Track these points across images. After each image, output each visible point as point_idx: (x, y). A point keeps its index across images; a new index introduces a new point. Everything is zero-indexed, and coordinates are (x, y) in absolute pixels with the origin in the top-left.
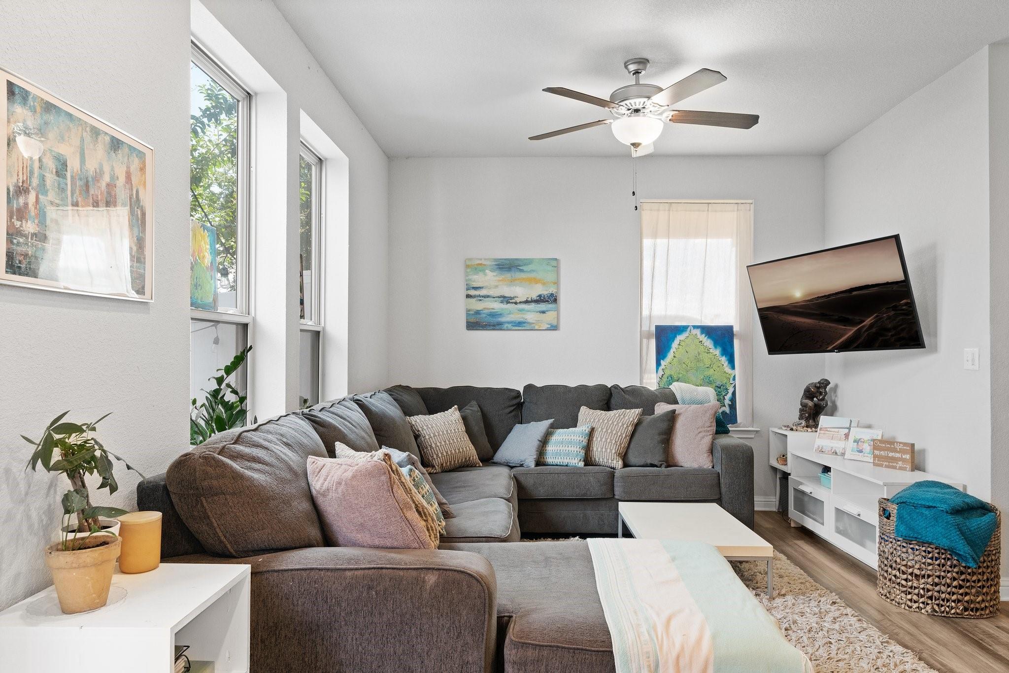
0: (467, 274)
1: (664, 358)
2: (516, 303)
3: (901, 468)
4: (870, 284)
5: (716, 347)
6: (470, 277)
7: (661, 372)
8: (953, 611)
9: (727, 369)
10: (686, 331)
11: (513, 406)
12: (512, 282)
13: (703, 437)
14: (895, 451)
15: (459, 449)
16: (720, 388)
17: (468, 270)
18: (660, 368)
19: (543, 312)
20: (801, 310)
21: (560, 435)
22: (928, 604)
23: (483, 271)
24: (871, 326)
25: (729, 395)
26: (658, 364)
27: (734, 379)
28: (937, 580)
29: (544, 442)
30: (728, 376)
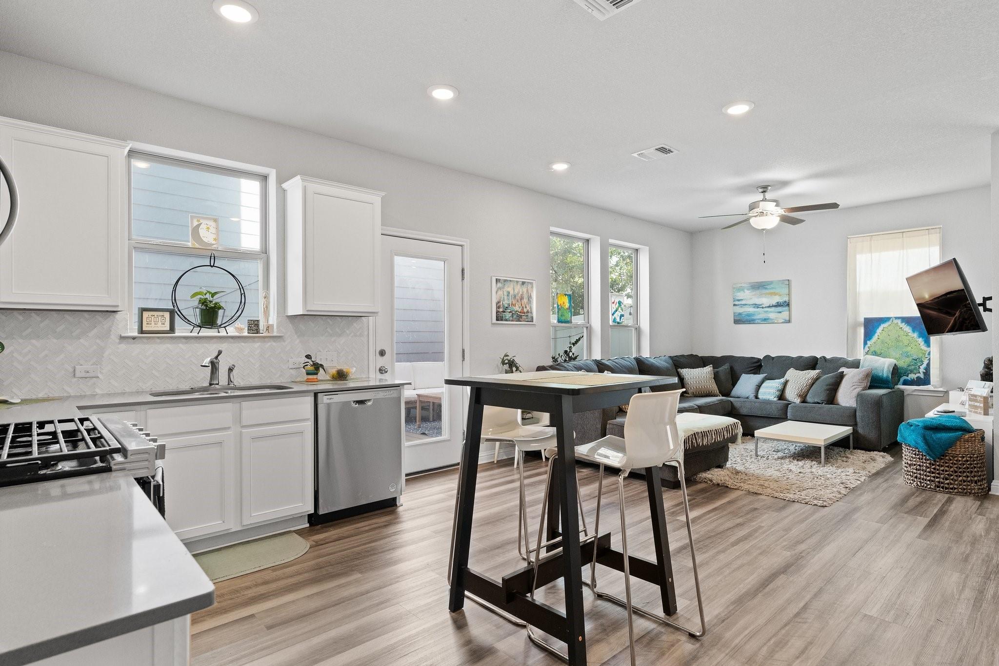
0: (733, 292)
1: (870, 339)
2: (763, 308)
3: (980, 413)
4: (952, 290)
5: (914, 332)
6: (736, 294)
7: (867, 349)
8: (929, 486)
9: (923, 347)
10: (888, 321)
11: (754, 367)
12: (761, 295)
13: (855, 389)
14: (977, 401)
15: (706, 387)
16: (916, 360)
17: (734, 290)
18: (867, 346)
20: (931, 306)
21: (768, 383)
22: (915, 481)
23: (743, 290)
24: (959, 316)
25: (924, 365)
26: (865, 343)
27: (929, 354)
28: (918, 467)
30: (924, 352)
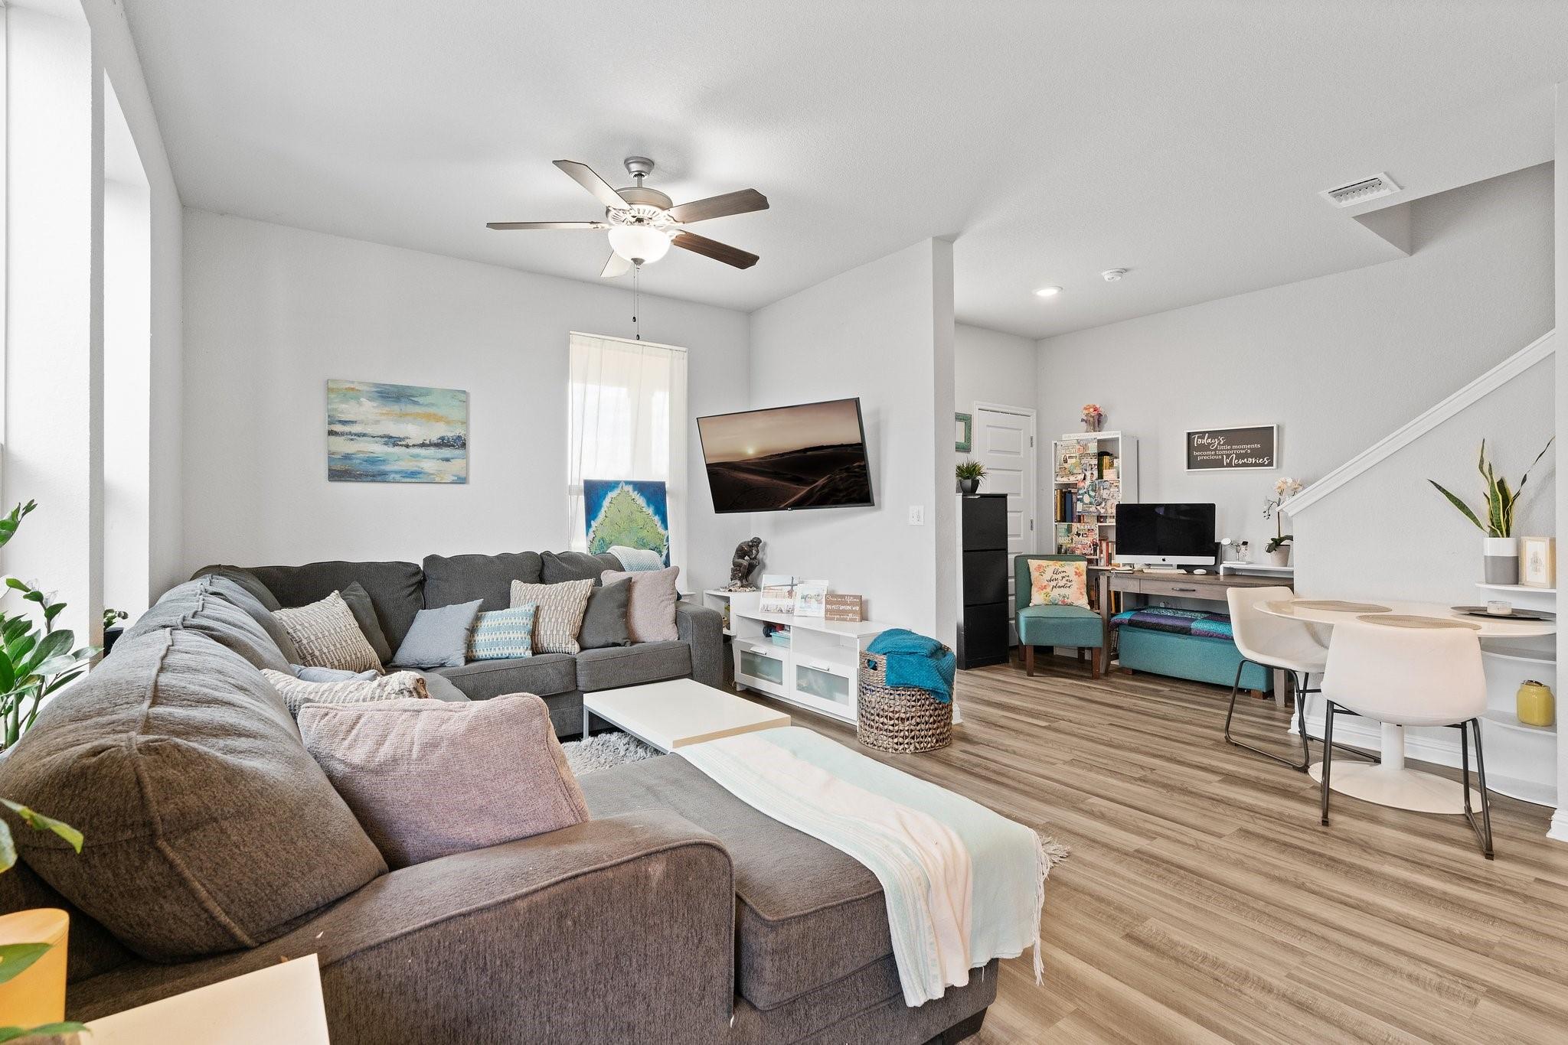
0: (329, 401)
1: (595, 518)
2: (407, 446)
3: (852, 620)
4: (829, 444)
5: (649, 506)
6: (334, 406)
7: (591, 535)
9: (661, 530)
10: (617, 487)
11: (412, 585)
12: (402, 416)
13: (666, 607)
14: (846, 604)
15: (355, 654)
17: (332, 396)
18: (591, 530)
19: (447, 460)
20: (754, 466)
21: (492, 618)
23: (357, 398)
24: (824, 486)
26: (588, 525)
27: (667, 540)
29: (472, 630)
30: (661, 536)
